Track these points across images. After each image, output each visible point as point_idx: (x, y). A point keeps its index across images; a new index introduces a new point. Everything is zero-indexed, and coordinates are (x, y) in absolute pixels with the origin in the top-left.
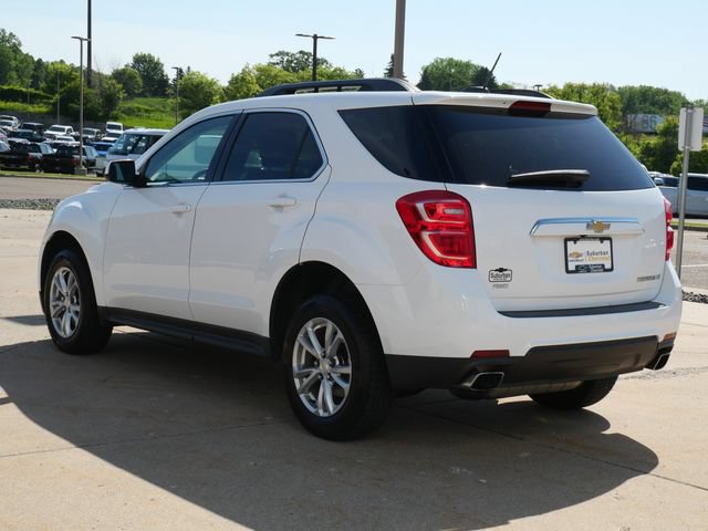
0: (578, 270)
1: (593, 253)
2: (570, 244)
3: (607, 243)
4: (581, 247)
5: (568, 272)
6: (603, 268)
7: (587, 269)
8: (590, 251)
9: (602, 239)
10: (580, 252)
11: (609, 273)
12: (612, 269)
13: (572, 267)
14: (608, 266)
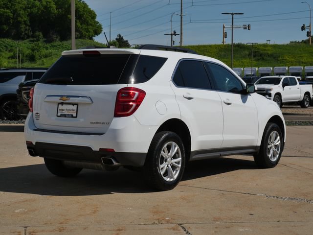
0: (62, 116)
1: (69, 110)
2: (60, 106)
3: (76, 106)
4: (64, 107)
5: (58, 116)
6: (72, 116)
7: (65, 116)
8: (68, 109)
9: (73, 104)
10: (63, 109)
11: (75, 119)
12: (76, 117)
13: (59, 114)
14: (75, 115)
